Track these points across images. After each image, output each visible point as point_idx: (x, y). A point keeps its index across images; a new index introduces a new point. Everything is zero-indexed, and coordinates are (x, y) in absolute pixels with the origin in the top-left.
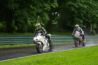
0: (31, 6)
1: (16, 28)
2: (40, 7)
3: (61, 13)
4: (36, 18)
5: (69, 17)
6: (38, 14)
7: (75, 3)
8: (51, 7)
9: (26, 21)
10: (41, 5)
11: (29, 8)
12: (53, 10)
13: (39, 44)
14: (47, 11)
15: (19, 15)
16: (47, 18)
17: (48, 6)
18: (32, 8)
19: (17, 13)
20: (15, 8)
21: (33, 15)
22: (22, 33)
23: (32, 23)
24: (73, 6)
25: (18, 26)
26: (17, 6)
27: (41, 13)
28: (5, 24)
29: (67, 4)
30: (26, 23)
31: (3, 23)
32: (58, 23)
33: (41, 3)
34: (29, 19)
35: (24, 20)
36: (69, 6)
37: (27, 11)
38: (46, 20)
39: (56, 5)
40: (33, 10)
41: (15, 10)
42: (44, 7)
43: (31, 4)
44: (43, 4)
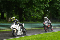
0: (33, 6)
1: (25, 19)
2: (39, 7)
3: (51, 10)
4: (36, 13)
5: (56, 12)
6: (37, 11)
7: (59, 4)
8: (45, 6)
9: (30, 14)
10: (39, 5)
11: (32, 7)
12: (46, 8)
13: (14, 30)
14: (42, 9)
15: (26, 11)
16: (43, 13)
17: (43, 6)
18: (34, 7)
19: (25, 10)
20: (24, 7)
21: (34, 11)
22: (28, 21)
23: (34, 16)
24: (58, 6)
25: (26, 18)
26: (25, 6)
27: (39, 10)
28: (18, 16)
29: (54, 5)
30: (31, 16)
31: (17, 16)
32: (49, 16)
33: (39, 4)
34: (32, 13)
35: (29, 14)
36: (55, 6)
37: (31, 9)
38: (42, 14)
39: (47, 5)
40: (35, 8)
41: (24, 8)
42: (41, 7)
43: (33, 5)
44: (40, 5)
